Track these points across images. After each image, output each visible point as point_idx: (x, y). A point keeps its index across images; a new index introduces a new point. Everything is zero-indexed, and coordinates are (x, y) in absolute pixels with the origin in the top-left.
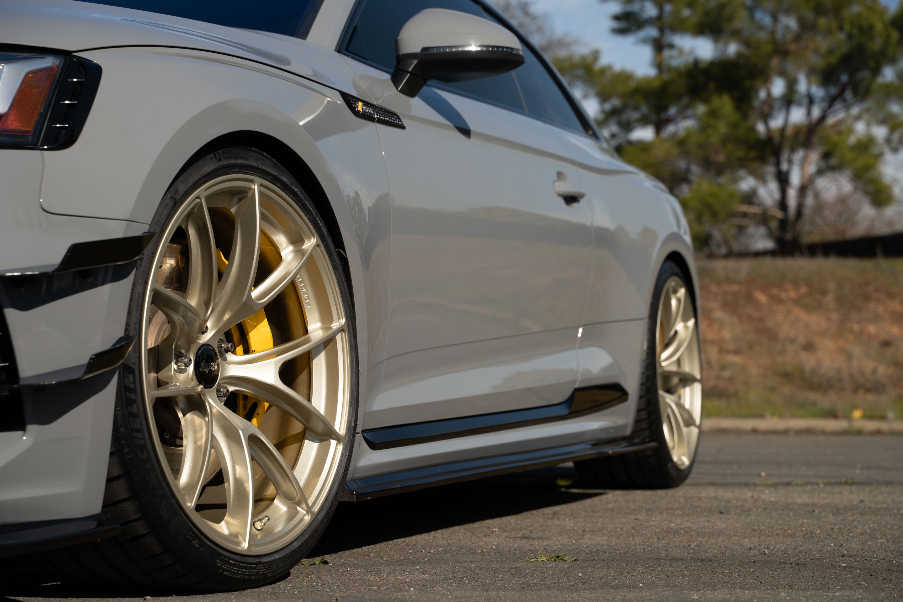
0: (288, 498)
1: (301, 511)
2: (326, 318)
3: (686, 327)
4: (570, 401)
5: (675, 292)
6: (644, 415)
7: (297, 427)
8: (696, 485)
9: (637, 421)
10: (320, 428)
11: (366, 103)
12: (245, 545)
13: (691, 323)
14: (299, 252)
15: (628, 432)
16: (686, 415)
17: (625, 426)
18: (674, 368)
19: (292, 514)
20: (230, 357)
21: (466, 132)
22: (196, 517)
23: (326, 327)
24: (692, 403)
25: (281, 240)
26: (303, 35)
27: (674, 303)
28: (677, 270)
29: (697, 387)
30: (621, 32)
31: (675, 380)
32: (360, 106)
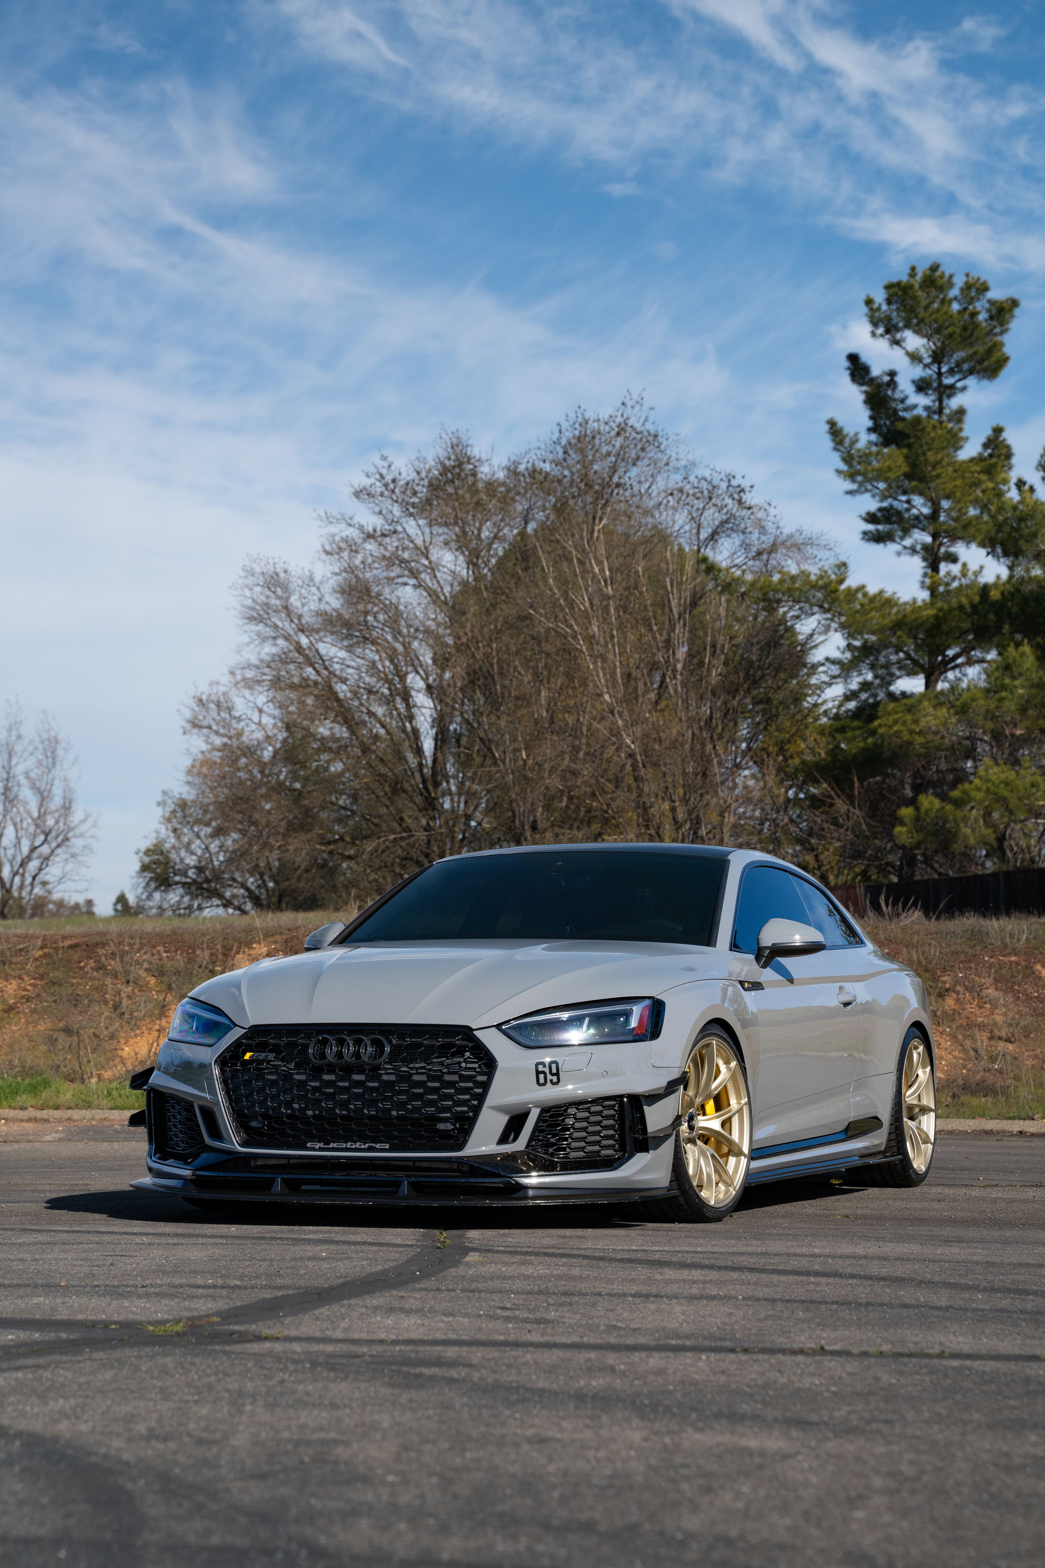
0: (725, 1183)
1: (731, 1189)
2: (739, 1098)
3: (925, 1072)
4: (847, 1130)
5: (916, 1048)
6: (893, 1136)
7: (725, 1149)
8: (930, 1185)
9: (889, 1140)
10: (736, 1150)
11: (749, 982)
12: (712, 1203)
13: (928, 1069)
14: (729, 1069)
15: (883, 1148)
16: (923, 1136)
17: (880, 1144)
18: (915, 1102)
19: (727, 1191)
20: (700, 1118)
21: (791, 980)
22: (697, 1190)
23: (739, 1103)
24: (928, 1127)
25: (721, 1063)
26: (715, 946)
27: (915, 1056)
28: (918, 1033)
29: (932, 1115)
30: (878, 538)
31: (917, 1110)
32: (746, 985)
